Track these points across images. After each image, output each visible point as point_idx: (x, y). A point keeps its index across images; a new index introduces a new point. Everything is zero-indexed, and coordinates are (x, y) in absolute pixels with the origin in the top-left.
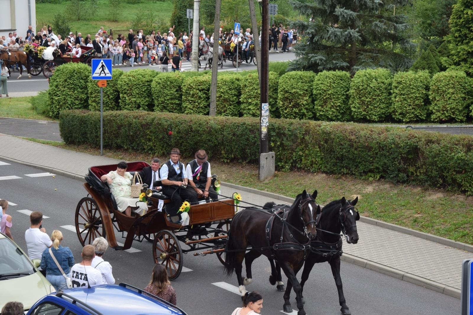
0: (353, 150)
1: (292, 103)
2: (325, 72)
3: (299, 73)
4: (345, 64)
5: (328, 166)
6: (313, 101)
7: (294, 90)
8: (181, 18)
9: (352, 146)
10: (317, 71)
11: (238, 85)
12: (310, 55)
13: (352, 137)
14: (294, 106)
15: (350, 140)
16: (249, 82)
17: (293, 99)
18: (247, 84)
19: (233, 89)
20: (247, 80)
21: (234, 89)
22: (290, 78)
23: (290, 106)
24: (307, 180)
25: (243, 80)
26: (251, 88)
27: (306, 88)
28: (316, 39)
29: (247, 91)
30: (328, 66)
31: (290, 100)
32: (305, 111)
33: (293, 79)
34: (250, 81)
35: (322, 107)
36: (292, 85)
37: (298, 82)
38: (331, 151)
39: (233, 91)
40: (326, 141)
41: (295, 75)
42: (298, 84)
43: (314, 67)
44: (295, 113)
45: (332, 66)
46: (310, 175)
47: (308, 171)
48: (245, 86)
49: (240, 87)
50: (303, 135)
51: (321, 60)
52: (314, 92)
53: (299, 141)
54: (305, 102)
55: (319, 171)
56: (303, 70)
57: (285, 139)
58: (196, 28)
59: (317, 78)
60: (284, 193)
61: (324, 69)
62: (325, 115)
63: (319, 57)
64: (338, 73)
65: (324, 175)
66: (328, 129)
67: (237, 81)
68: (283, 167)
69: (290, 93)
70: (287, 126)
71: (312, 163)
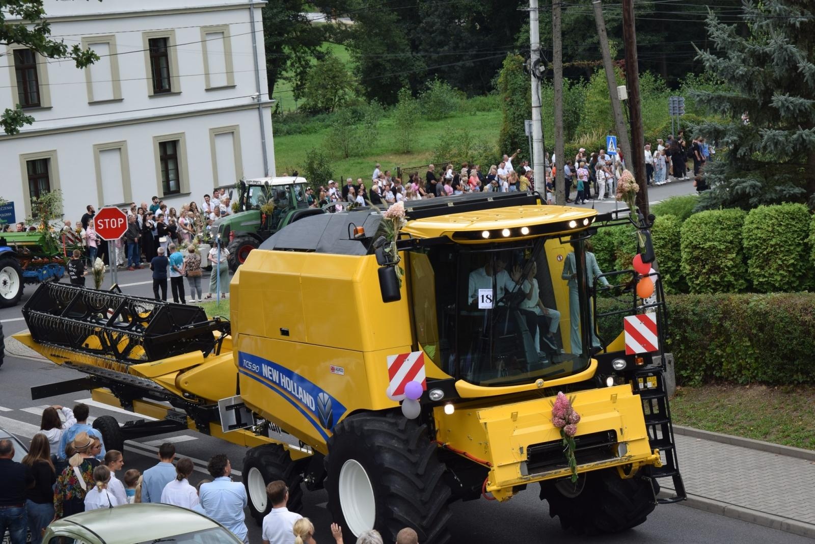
0: (810, 339)
1: (706, 266)
2: (761, 207)
3: (716, 213)
4: (797, 190)
5: (770, 372)
6: (745, 260)
7: (708, 244)
8: (516, 136)
9: (807, 333)
10: (747, 208)
11: (609, 243)
12: (734, 181)
13: (807, 318)
14: (711, 272)
15: (804, 323)
16: (628, 236)
17: (708, 259)
18: (623, 239)
19: (600, 251)
20: (624, 232)
21: (602, 250)
22: (700, 223)
23: (704, 271)
24: (733, 397)
25: (617, 234)
26: (631, 246)
27: (730, 238)
28: (741, 152)
29: (625, 251)
30: (768, 196)
31: (702, 261)
32: (732, 279)
33: (706, 224)
34: (628, 234)
35: (762, 268)
36: (705, 235)
37: (714, 230)
38: (771, 344)
39: (602, 253)
40: (761, 328)
41: (709, 217)
42: (716, 232)
43: (742, 201)
44: (714, 282)
45: (774, 196)
46: (738, 389)
47: (735, 383)
48: (622, 243)
49: (613, 247)
50: (720, 319)
51: (753, 187)
52: (745, 243)
53: (713, 330)
54: (730, 263)
55: (753, 381)
56: (723, 208)
57: (689, 329)
58: (539, 152)
59: (748, 219)
60: (693, 424)
61: (760, 202)
62: (768, 283)
63: (749, 183)
64: (786, 207)
65: (764, 387)
66: (763, 306)
67: (607, 237)
68: (689, 378)
69: (703, 248)
70: (690, 307)
71: (740, 369)
